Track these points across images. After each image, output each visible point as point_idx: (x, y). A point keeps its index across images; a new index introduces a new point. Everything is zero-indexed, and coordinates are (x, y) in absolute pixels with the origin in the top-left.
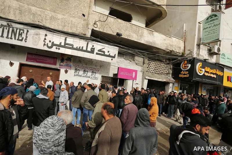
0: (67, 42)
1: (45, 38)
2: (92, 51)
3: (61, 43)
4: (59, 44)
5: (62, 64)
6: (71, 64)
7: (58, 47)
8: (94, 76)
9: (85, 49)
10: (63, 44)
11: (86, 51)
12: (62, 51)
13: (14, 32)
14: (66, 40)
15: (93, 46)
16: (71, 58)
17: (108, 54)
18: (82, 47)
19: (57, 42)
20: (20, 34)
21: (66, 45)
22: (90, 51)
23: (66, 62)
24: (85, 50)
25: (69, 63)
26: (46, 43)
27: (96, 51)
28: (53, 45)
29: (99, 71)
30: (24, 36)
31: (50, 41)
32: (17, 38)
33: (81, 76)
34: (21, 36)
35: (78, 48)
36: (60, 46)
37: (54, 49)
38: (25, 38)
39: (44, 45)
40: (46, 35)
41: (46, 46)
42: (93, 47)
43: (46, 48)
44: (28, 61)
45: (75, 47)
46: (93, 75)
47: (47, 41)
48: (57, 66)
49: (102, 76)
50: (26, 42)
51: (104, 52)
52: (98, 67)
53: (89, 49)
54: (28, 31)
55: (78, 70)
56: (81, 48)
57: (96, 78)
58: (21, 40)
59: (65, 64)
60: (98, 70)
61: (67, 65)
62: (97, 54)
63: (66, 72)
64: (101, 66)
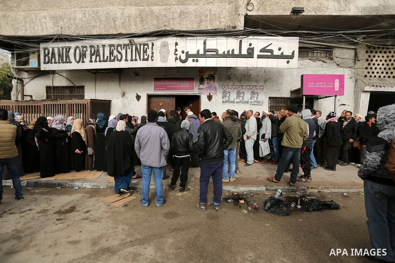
0: (207, 47)
1: (176, 49)
2: (250, 54)
3: (198, 51)
4: (195, 53)
5: (201, 86)
6: (216, 84)
7: (195, 59)
8: (255, 99)
9: (237, 52)
10: (201, 52)
11: (240, 56)
12: (203, 63)
13: (138, 51)
14: (205, 43)
15: (250, 45)
16: (215, 75)
17: (279, 53)
18: (233, 51)
19: (193, 51)
20: (145, 52)
21: (207, 53)
22: (246, 53)
23: (208, 81)
24: (238, 53)
25: (212, 83)
26: (178, 56)
27: (257, 52)
28: (188, 56)
29: (263, 89)
30: (149, 52)
31: (183, 52)
32: (142, 58)
33: (234, 102)
34: (146, 53)
35: (226, 53)
36: (197, 55)
37: (190, 63)
38: (150, 55)
39: (176, 59)
40: (176, 44)
41: (178, 61)
42: (251, 47)
43: (179, 64)
44: (157, 90)
45: (220, 52)
46: (254, 97)
47: (179, 53)
48: (195, 92)
49: (270, 98)
50: (152, 60)
51: (271, 51)
52: (262, 83)
53: (244, 52)
54: (153, 45)
55: (228, 92)
56: (230, 53)
57: (259, 103)
58: (147, 60)
59: (206, 85)
60: (262, 87)
61: (210, 87)
62: (259, 57)
63: (210, 98)
64: (266, 81)
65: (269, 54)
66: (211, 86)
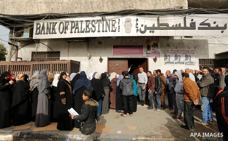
0: (160, 22)
1: (137, 24)
2: (193, 26)
3: (154, 25)
4: (151, 26)
5: (148, 52)
6: (159, 50)
7: (152, 30)
8: (189, 60)
9: (182, 25)
10: (156, 26)
11: (185, 28)
12: (157, 33)
13: (108, 25)
14: (158, 20)
15: (192, 20)
16: (158, 44)
17: (214, 25)
18: (180, 24)
19: (150, 25)
20: (113, 25)
21: (160, 26)
22: (190, 26)
24: (184, 26)
26: (139, 28)
27: (197, 25)
28: (146, 28)
30: (116, 25)
31: (142, 26)
32: (111, 29)
33: (173, 63)
34: (114, 27)
35: (175, 26)
37: (148, 34)
38: (118, 28)
39: (137, 30)
40: (137, 20)
41: (139, 32)
42: (193, 22)
43: (139, 34)
44: (115, 54)
45: (170, 26)
46: (188, 59)
47: (139, 26)
48: (144, 56)
49: (199, 59)
50: (119, 31)
51: (209, 24)
52: (193, 49)
53: (188, 25)
54: (119, 20)
55: (169, 56)
56: (178, 26)
57: (192, 63)
58: (115, 31)
59: (152, 51)
60: (193, 52)
62: (199, 28)
63: (155, 60)
64: (195, 47)
65: (207, 26)
66: (155, 51)
